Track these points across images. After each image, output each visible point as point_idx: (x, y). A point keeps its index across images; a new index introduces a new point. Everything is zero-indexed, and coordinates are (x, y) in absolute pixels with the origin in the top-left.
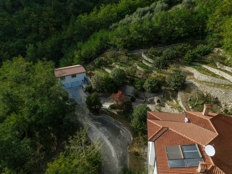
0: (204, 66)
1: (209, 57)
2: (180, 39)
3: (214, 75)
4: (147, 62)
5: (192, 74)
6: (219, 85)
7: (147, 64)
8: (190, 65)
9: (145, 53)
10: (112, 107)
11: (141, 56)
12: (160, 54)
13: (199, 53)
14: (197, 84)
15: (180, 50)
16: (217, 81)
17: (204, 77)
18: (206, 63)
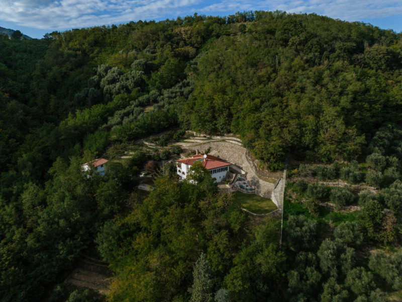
0: (185, 140)
1: (185, 136)
2: (165, 129)
3: (192, 142)
4: (151, 145)
5: (181, 146)
6: (196, 145)
7: (152, 147)
8: (178, 142)
9: (146, 141)
10: (146, 175)
11: (143, 143)
12: (158, 139)
13: (180, 134)
14: (187, 148)
15: (169, 134)
16: (194, 144)
17: (188, 145)
18: (186, 139)
